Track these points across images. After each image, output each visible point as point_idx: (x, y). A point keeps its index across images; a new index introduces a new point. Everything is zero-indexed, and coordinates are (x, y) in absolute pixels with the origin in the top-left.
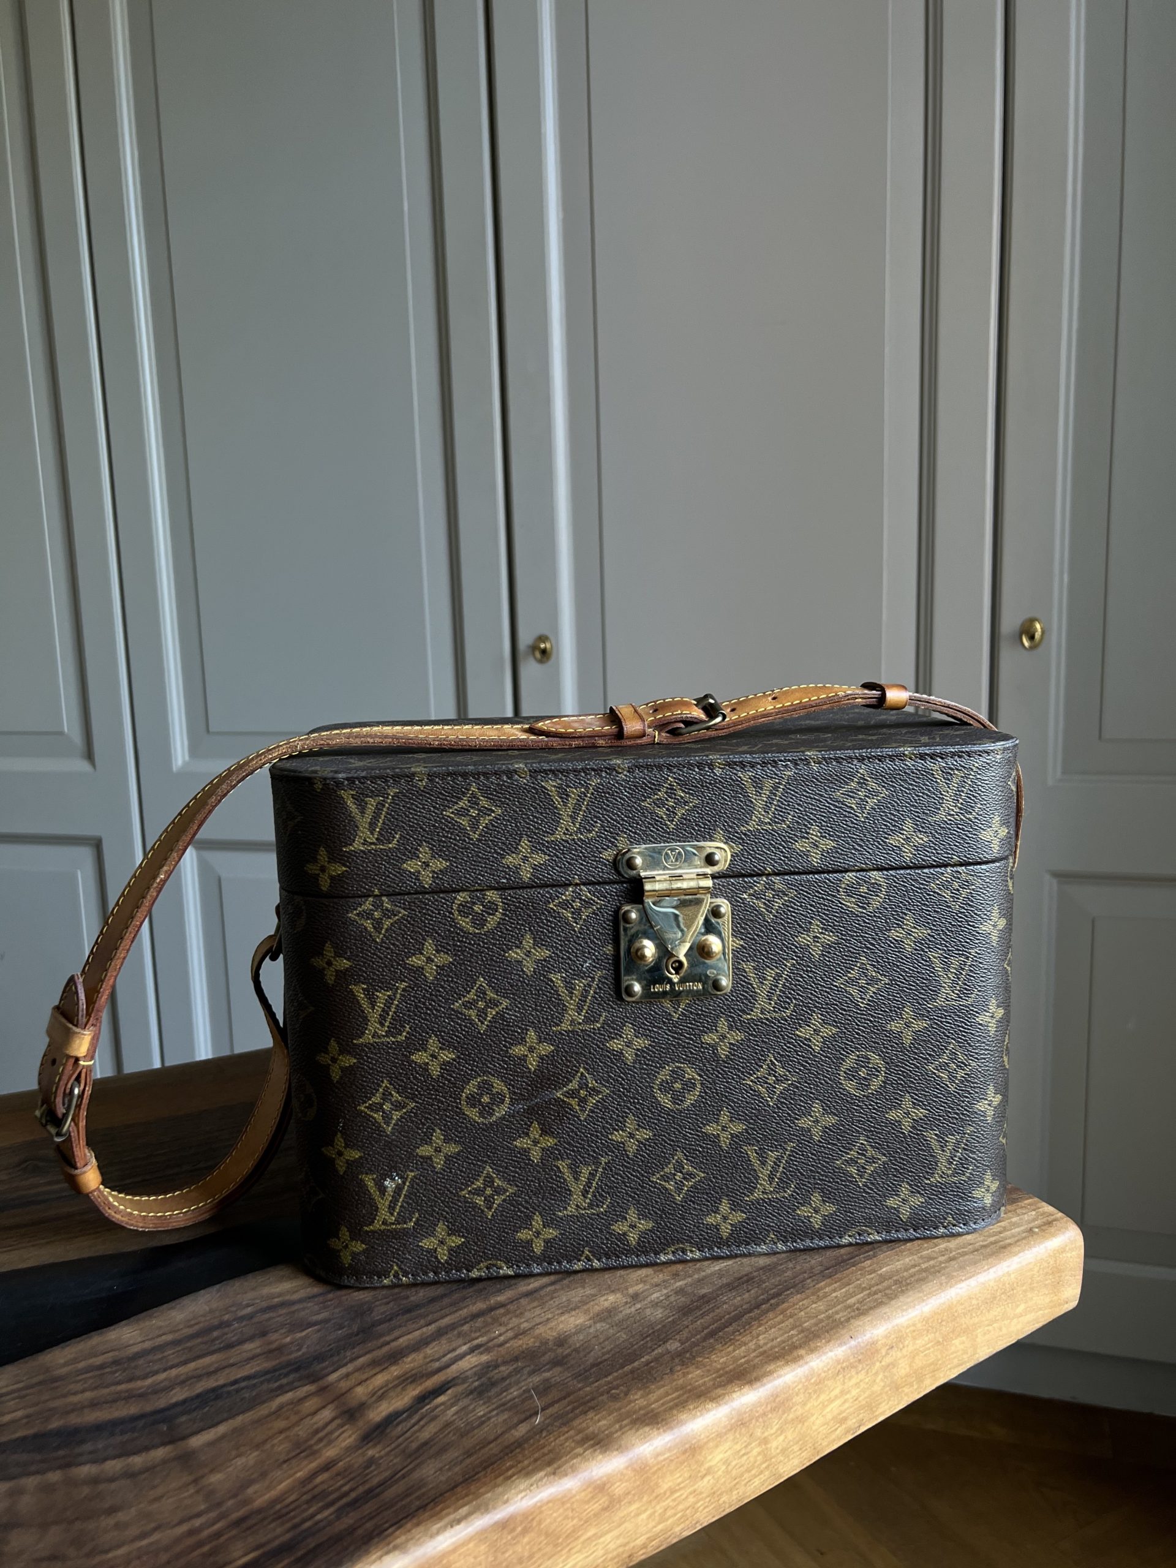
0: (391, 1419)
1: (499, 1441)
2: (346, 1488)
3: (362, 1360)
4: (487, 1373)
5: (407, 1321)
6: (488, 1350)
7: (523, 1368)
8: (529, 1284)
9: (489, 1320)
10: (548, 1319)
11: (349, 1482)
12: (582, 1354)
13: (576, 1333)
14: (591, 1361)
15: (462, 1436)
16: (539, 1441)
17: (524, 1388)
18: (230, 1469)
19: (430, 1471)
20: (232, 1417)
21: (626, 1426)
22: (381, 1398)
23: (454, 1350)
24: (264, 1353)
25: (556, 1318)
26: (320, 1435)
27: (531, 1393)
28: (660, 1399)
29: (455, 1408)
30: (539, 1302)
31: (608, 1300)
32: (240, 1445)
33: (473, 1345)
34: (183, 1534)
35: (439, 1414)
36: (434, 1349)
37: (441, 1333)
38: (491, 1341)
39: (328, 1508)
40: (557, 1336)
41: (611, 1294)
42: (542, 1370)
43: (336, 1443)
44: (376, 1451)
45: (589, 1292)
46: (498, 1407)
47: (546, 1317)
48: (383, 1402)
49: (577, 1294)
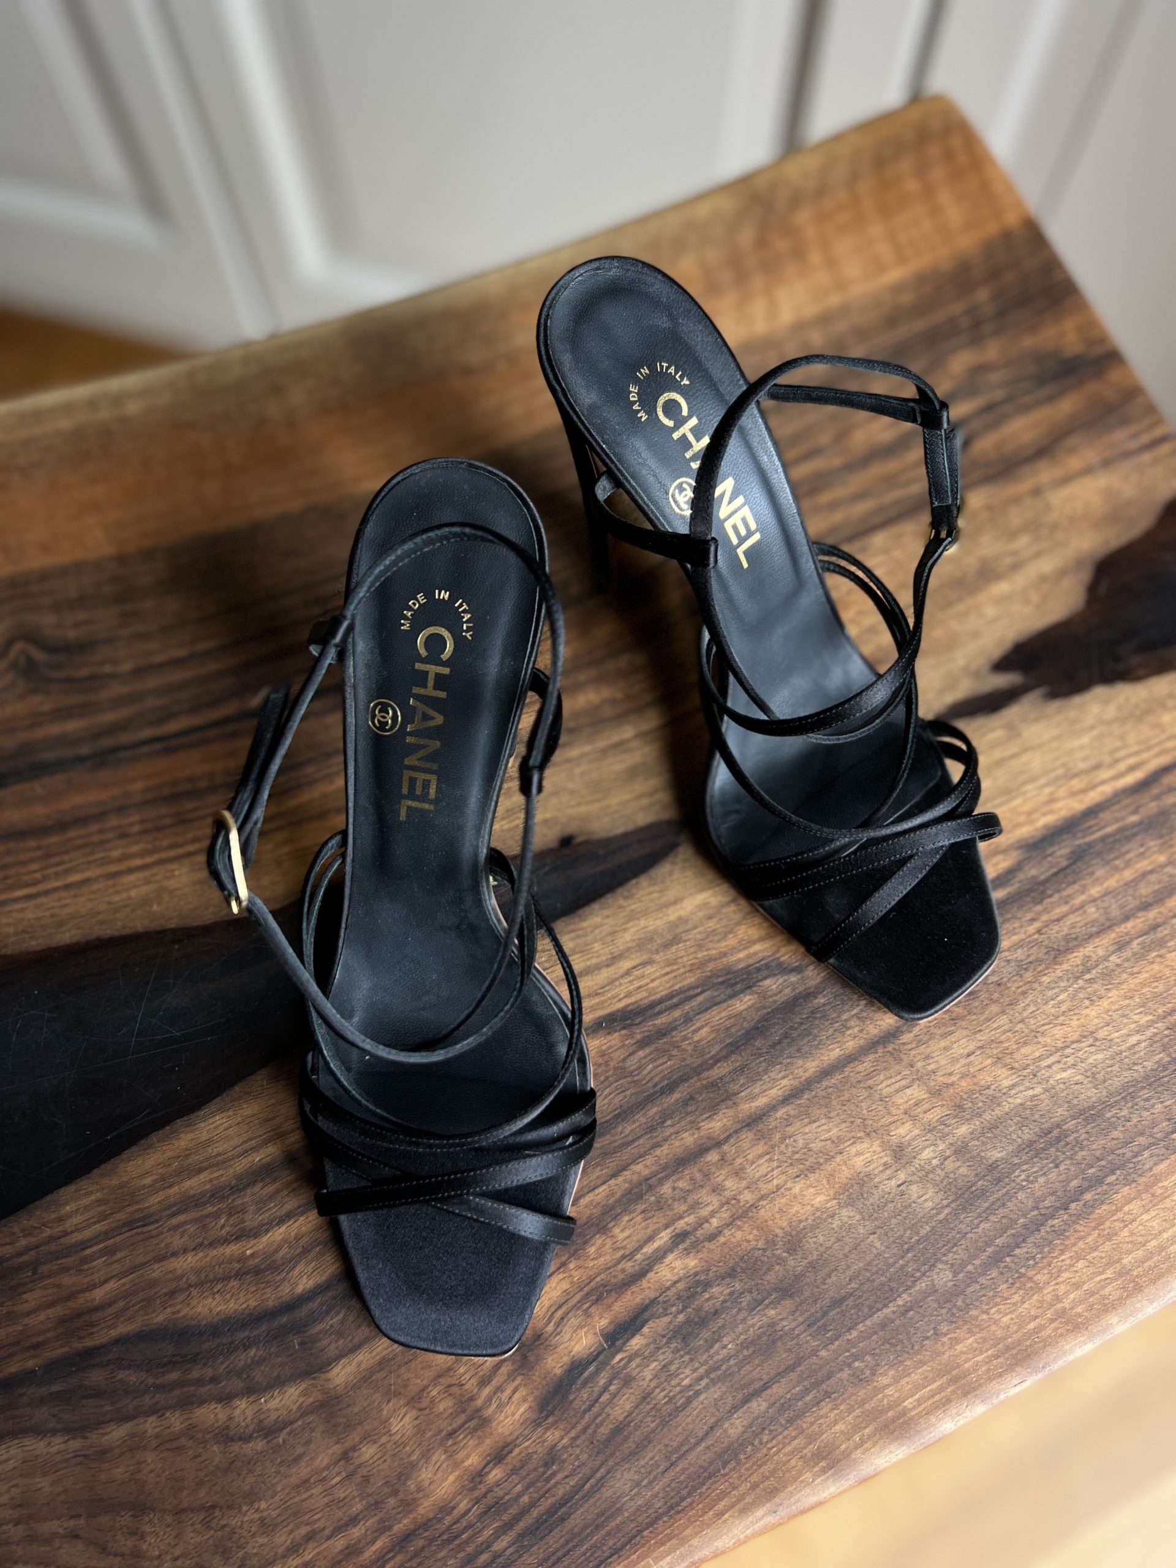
0: (577, 1368)
1: (709, 1441)
2: (525, 1499)
6: (695, 1247)
7: (740, 1294)
8: (753, 1098)
9: (698, 1176)
10: (778, 1188)
11: (527, 1488)
12: (821, 1275)
13: (814, 1227)
14: (831, 1294)
15: (664, 1423)
16: (759, 1449)
17: (742, 1337)
18: (384, 1439)
19: (623, 1482)
22: (560, 1326)
23: (650, 1239)
25: (789, 1185)
26: (487, 1391)
27: (751, 1350)
28: (918, 1388)
29: (655, 1364)
30: (765, 1144)
31: (862, 1154)
32: (391, 1394)
33: (677, 1231)
34: (342, 1551)
35: (634, 1373)
36: (625, 1231)
37: (634, 1195)
38: (700, 1225)
39: (504, 1533)
40: (788, 1229)
41: (867, 1140)
42: (766, 1302)
43: (509, 1409)
44: (557, 1434)
45: (835, 1131)
46: (708, 1373)
47: (775, 1182)
48: (565, 1337)
49: (819, 1132)
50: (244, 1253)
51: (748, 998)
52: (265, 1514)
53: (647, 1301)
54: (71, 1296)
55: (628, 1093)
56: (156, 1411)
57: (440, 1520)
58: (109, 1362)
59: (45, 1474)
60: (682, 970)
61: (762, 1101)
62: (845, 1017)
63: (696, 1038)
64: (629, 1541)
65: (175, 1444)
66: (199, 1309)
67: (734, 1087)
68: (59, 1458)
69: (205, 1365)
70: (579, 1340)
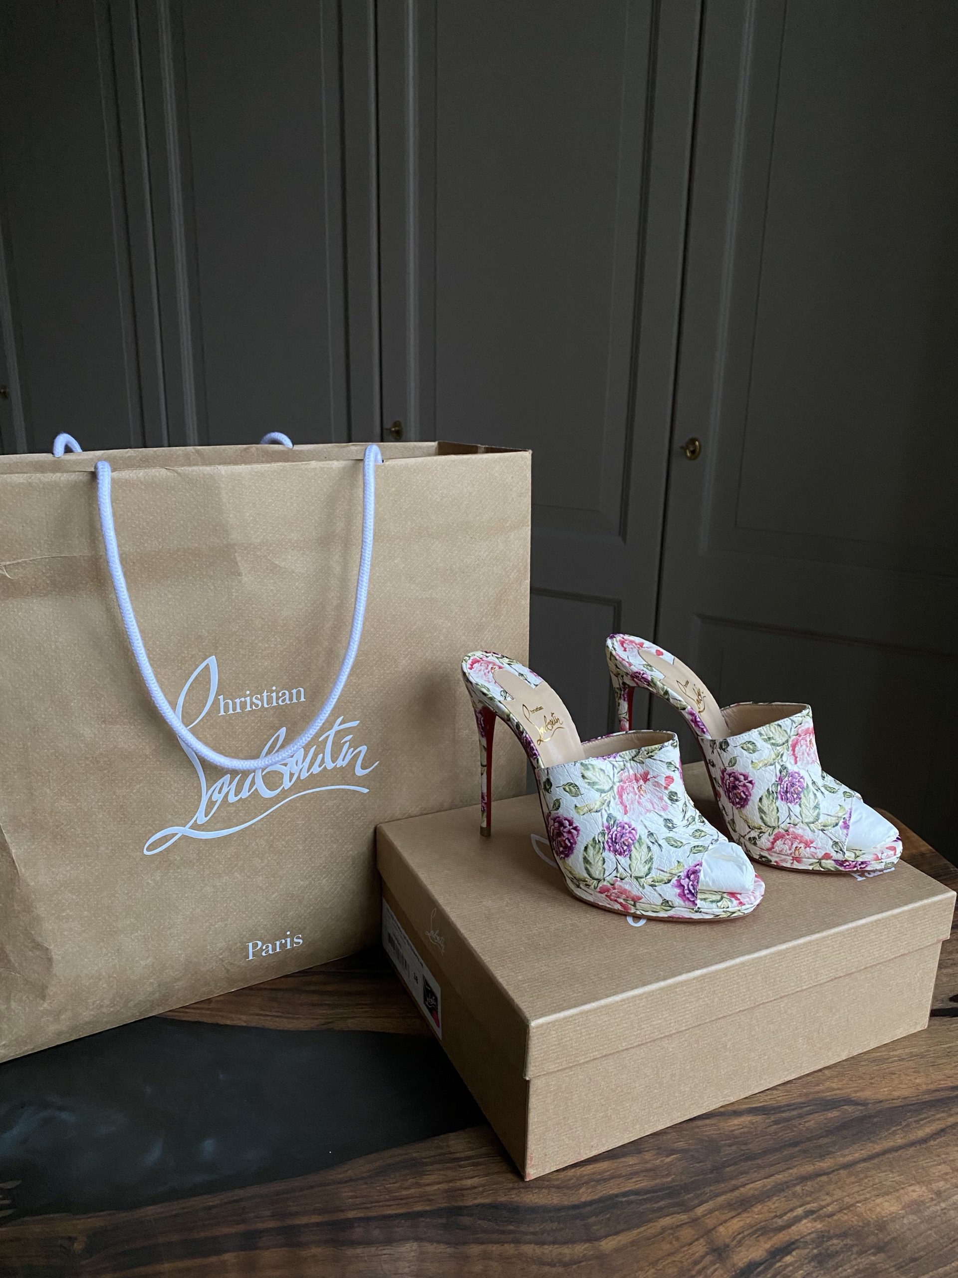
0: (753, 1265)
3: (721, 1199)
4: (823, 1242)
5: (749, 1169)
6: (820, 1218)
7: (852, 1246)
8: (845, 1156)
9: (817, 1186)
10: (866, 1199)
12: (900, 1245)
13: (893, 1220)
14: (909, 1255)
17: (856, 1267)
20: (629, 1229)
22: (740, 1243)
23: (792, 1210)
24: (642, 1171)
25: (873, 1199)
26: (698, 1267)
29: (802, 1272)
30: (856, 1177)
31: (916, 1191)
32: (639, 1260)
33: (807, 1209)
35: (789, 1274)
36: (775, 1204)
37: (779, 1189)
38: (821, 1209)
40: (876, 1219)
41: (918, 1186)
42: (869, 1252)
45: (898, 1178)
47: (864, 1196)
48: (743, 1249)
49: (889, 1178)
51: (834, 1112)
53: (793, 1240)
54: (451, 1181)
55: (770, 1142)
56: (499, 1242)
58: (472, 1215)
59: (432, 1262)
60: (795, 1095)
61: (850, 1158)
62: (894, 1128)
63: (807, 1125)
65: (510, 1260)
66: (525, 1199)
67: (832, 1150)
68: (441, 1255)
69: (528, 1225)
70: (755, 1251)
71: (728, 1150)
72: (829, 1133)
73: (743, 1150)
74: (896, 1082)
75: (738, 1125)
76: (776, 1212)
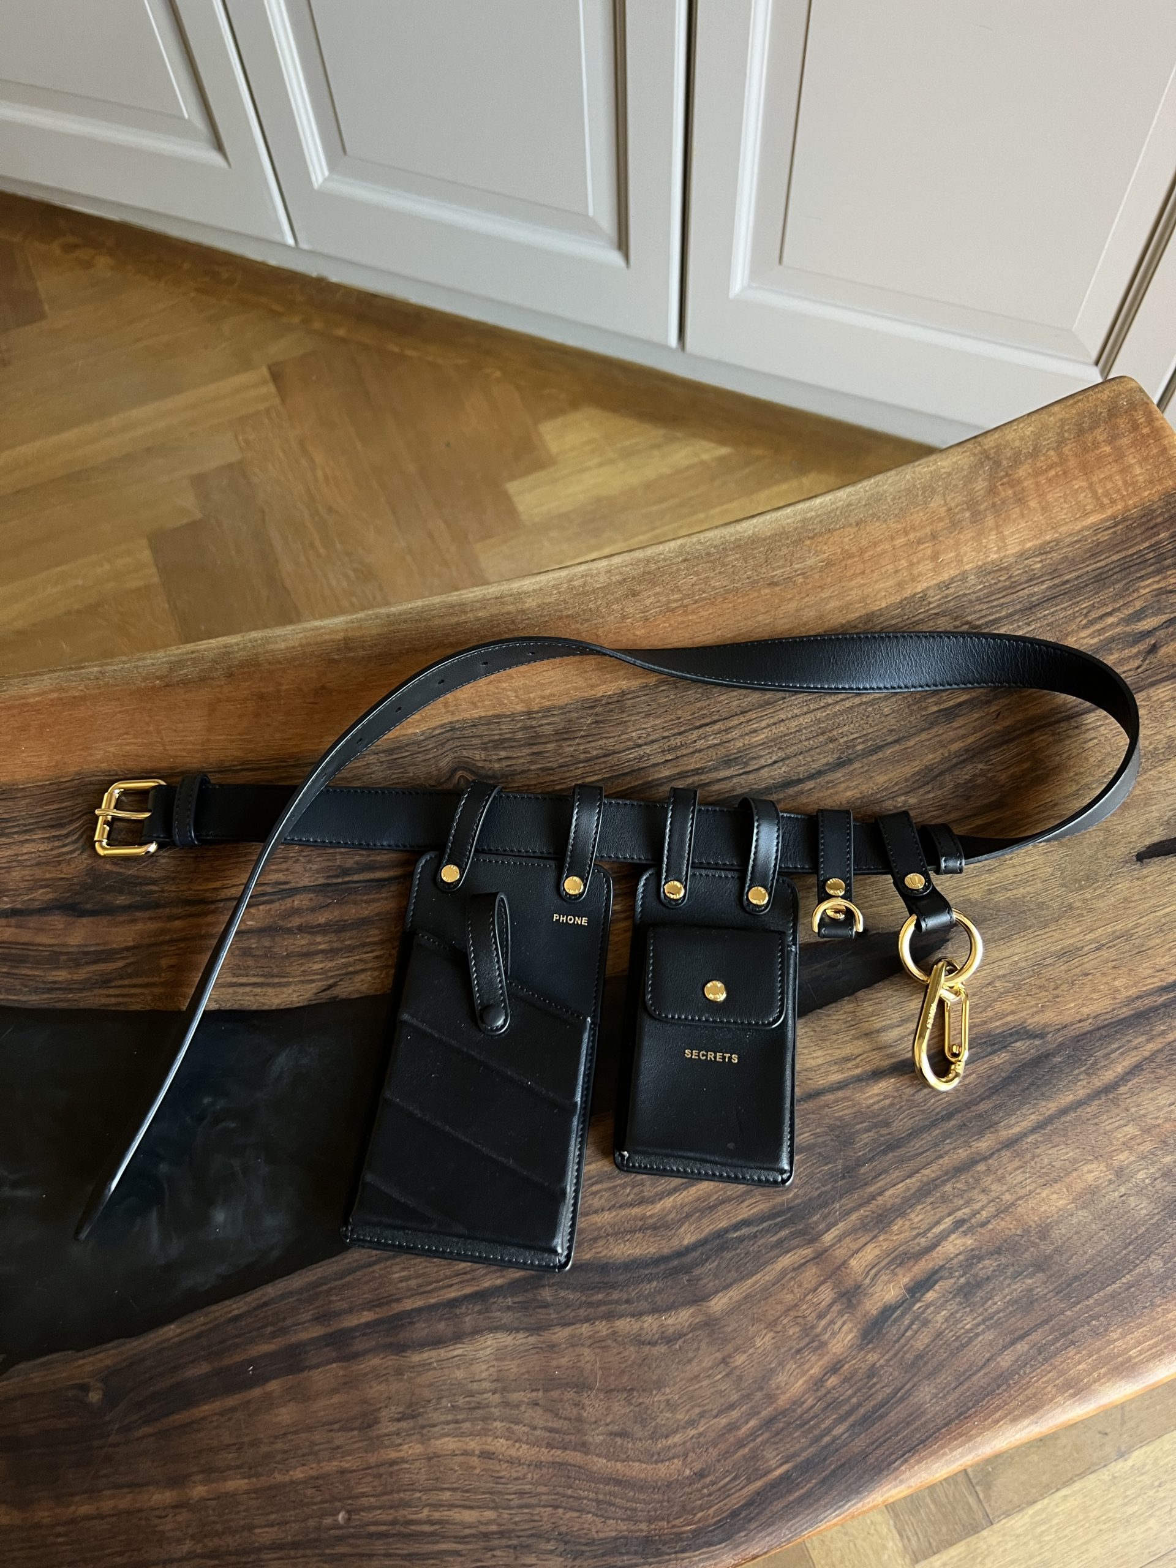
0: (887, 1311)
1: (986, 1370)
2: (854, 1400)
3: (852, 1219)
4: (973, 1265)
5: (890, 1166)
6: (971, 1230)
7: (1006, 1267)
8: (1010, 1127)
9: (971, 1180)
10: (1031, 1192)
11: (856, 1393)
12: (1065, 1257)
13: (1058, 1222)
14: (1072, 1271)
15: (953, 1354)
16: (1023, 1378)
17: (1008, 1297)
18: (751, 1351)
19: (925, 1393)
20: (742, 1279)
21: (1105, 1375)
22: (874, 1280)
23: (938, 1223)
25: (1038, 1191)
26: (823, 1322)
27: (1015, 1307)
28: (1139, 1343)
29: (944, 1312)
30: (1020, 1160)
31: (1092, 1172)
32: (755, 1320)
33: (957, 1219)
34: (724, 1427)
35: (930, 1317)
36: (919, 1216)
37: (925, 1191)
38: (974, 1215)
39: (841, 1423)
40: (1039, 1222)
41: (1095, 1162)
42: (1025, 1273)
43: (840, 1336)
44: (876, 1357)
45: (1071, 1154)
46: (984, 1321)
47: (1028, 1188)
48: (878, 1288)
49: (1060, 1154)
50: (645, 1214)
51: (1003, 1055)
52: (670, 1397)
53: (937, 1267)
55: (917, 1118)
56: (587, 1320)
57: (794, 1411)
58: (553, 1285)
59: (513, 1360)
61: (1016, 1130)
62: (1077, 1072)
64: (931, 1436)
65: (603, 1344)
66: (615, 1251)
67: (995, 1118)
68: (522, 1348)
69: (621, 1290)
70: (889, 1291)
71: (866, 1138)
72: (994, 1090)
73: (882, 1136)
74: (1087, 990)
75: (877, 1095)
76: (919, 1228)
